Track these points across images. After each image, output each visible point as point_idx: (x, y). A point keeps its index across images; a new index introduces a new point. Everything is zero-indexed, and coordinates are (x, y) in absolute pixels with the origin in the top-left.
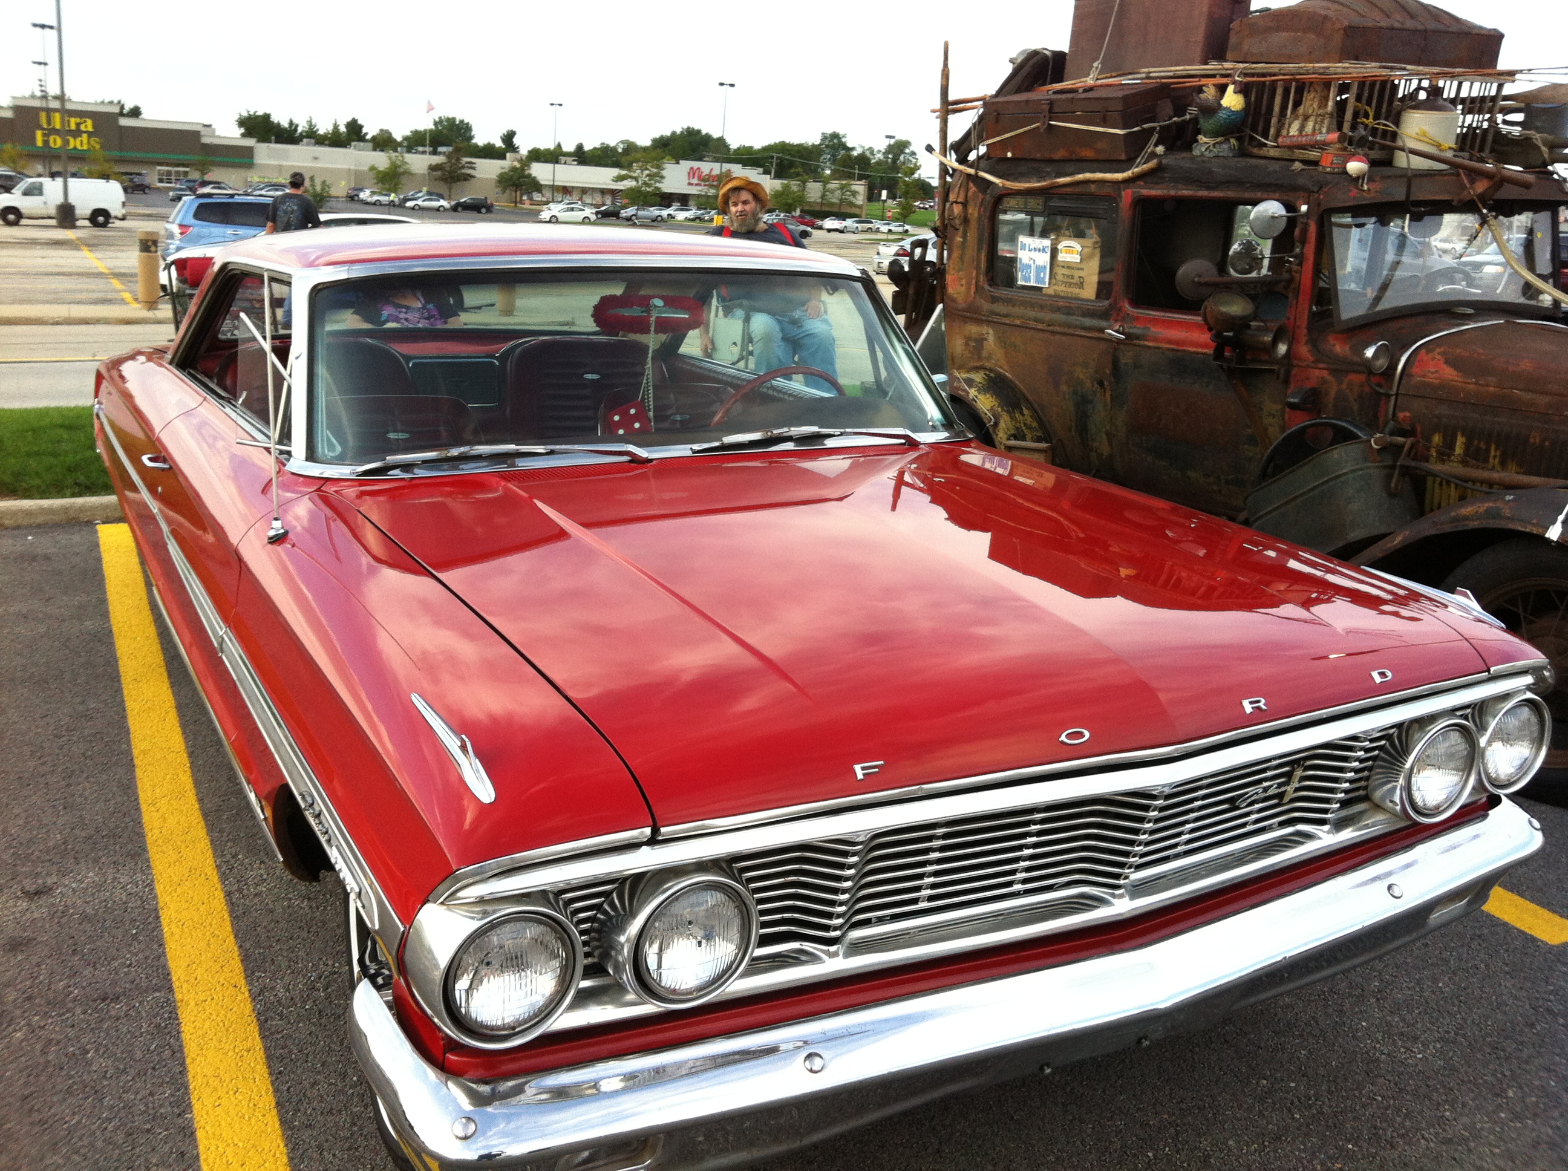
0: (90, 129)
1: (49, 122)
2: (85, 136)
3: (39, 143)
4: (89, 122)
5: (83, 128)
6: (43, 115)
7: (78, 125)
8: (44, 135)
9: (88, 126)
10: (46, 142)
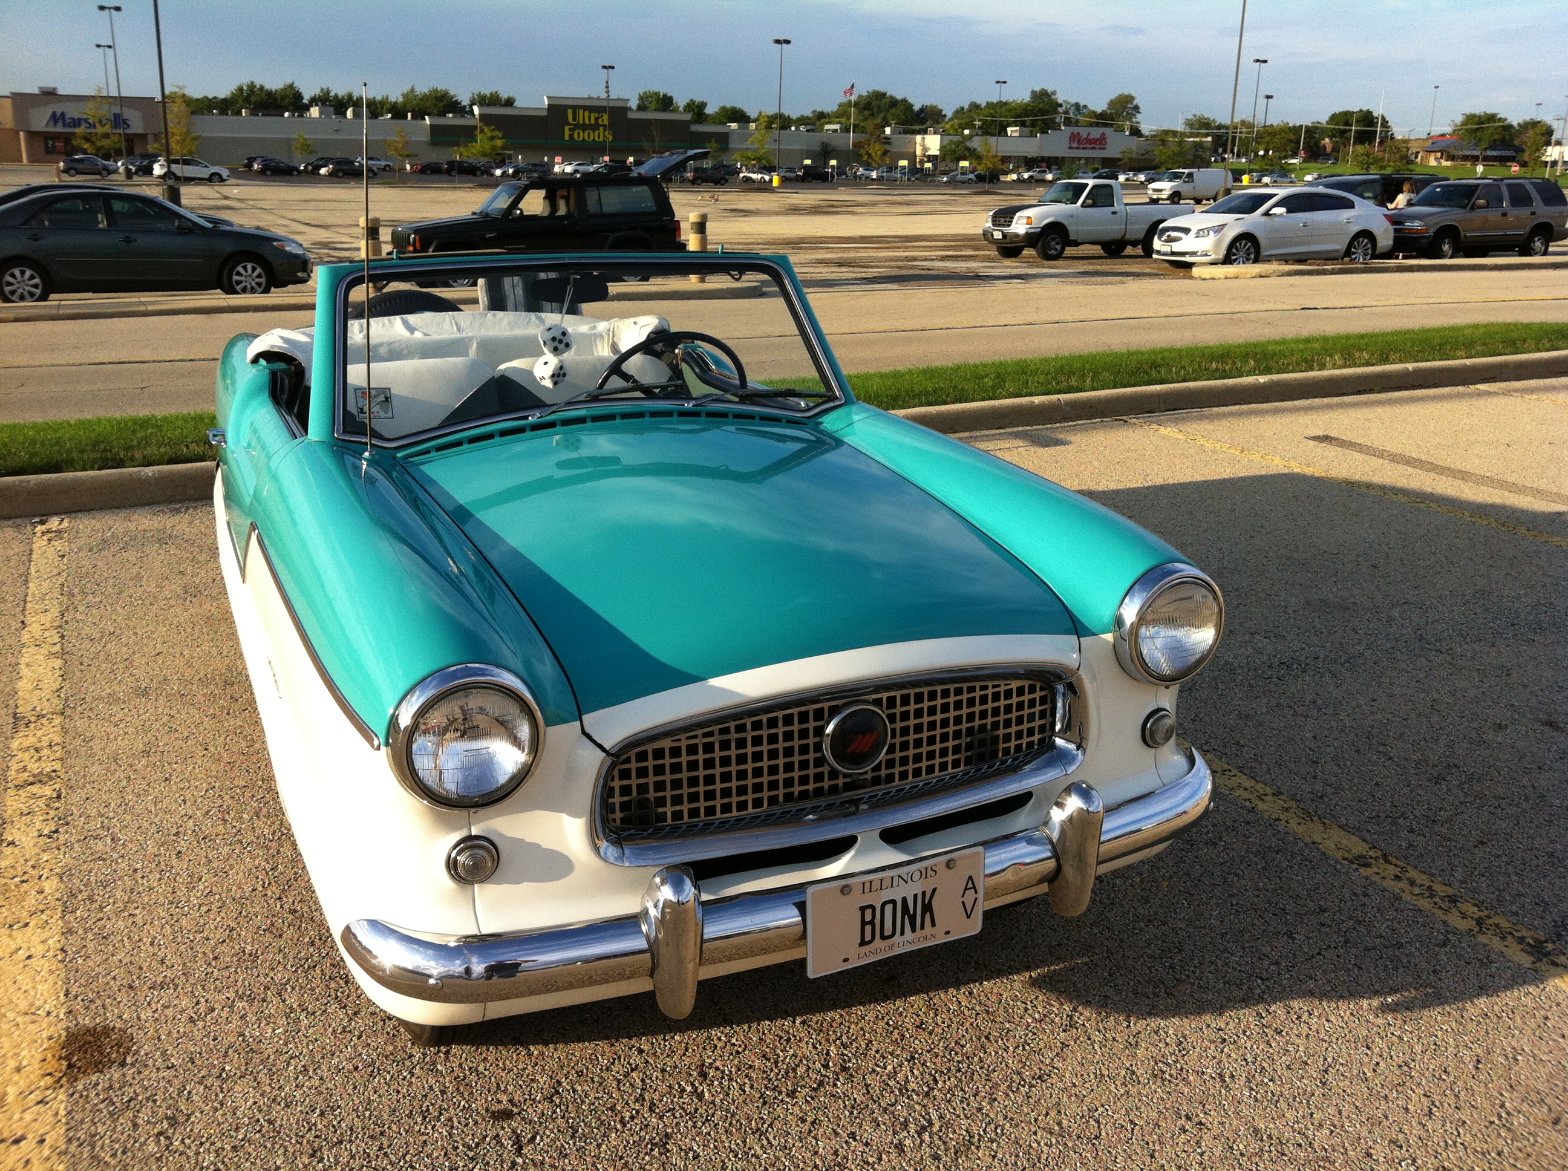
0: (606, 122)
1: (574, 119)
2: (601, 129)
3: (567, 138)
4: (606, 117)
5: (600, 121)
6: (570, 112)
7: (597, 119)
8: (570, 130)
9: (605, 119)
10: (571, 136)
